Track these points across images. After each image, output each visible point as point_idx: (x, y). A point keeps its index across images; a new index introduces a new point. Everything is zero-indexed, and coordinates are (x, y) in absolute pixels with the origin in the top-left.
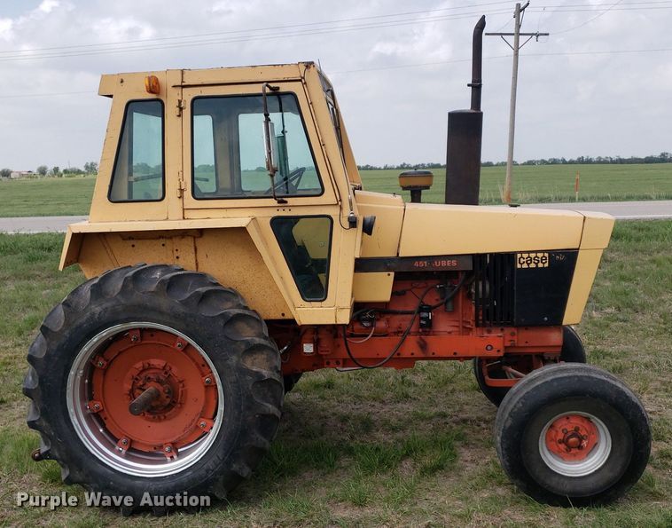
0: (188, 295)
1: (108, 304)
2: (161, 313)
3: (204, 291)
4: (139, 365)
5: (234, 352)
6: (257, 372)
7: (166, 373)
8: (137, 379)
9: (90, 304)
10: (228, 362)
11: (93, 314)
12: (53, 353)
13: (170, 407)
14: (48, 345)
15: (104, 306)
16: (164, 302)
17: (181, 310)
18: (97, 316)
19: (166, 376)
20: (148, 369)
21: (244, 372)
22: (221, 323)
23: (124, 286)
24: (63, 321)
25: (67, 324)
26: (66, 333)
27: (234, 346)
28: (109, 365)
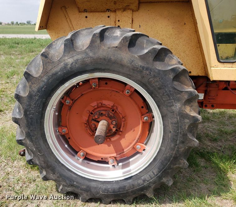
0: (146, 51)
1: (79, 57)
2: (122, 66)
3: (160, 48)
4: (94, 104)
5: (179, 100)
6: (194, 117)
7: (113, 111)
8: (92, 113)
9: (64, 56)
10: (173, 108)
11: (66, 65)
12: (34, 94)
13: (115, 134)
14: (30, 87)
15: (75, 58)
16: (126, 56)
17: (140, 63)
18: (69, 66)
19: (113, 112)
20: (100, 107)
21: (184, 116)
22: (171, 76)
23: (92, 42)
24: (41, 69)
25: (45, 72)
26: (45, 79)
27: (179, 96)
28: (73, 103)
